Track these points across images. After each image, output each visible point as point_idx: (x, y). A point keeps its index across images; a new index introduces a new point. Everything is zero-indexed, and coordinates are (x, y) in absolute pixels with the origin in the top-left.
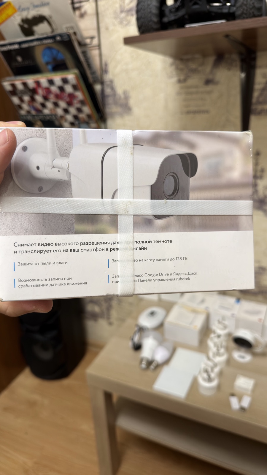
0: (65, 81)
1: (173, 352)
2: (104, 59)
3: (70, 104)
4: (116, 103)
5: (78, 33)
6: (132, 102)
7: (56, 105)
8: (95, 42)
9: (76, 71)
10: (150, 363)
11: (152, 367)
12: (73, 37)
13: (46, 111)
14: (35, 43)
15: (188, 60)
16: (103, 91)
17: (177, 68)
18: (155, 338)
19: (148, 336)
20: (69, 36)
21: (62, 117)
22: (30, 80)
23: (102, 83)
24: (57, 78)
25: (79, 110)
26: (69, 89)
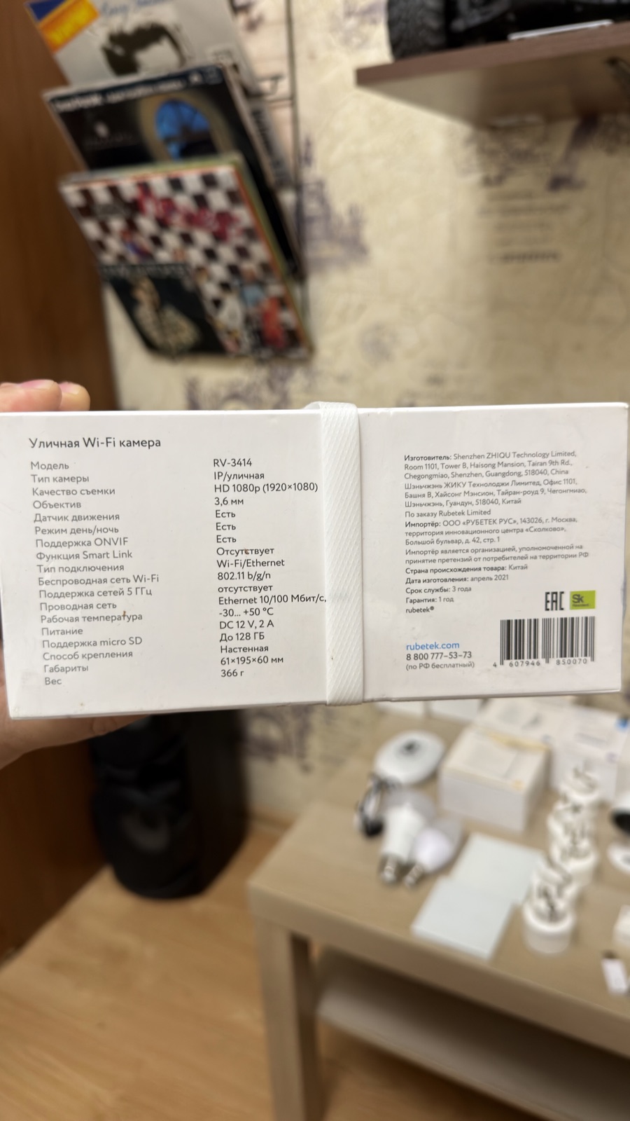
0: (210, 181)
1: (462, 844)
2: (304, 129)
3: (220, 237)
4: (330, 236)
5: (243, 67)
6: (369, 234)
7: (187, 239)
8: (284, 87)
9: (237, 157)
10: (404, 869)
11: (409, 879)
12: (231, 76)
13: (163, 256)
14: (140, 92)
15: (509, 129)
16: (299, 206)
17: (482, 151)
18: (418, 809)
19: (399, 804)
20: (221, 72)
21: (200, 270)
22: (127, 180)
23: (298, 187)
24: (191, 174)
25: (242, 252)
26: (218, 200)
